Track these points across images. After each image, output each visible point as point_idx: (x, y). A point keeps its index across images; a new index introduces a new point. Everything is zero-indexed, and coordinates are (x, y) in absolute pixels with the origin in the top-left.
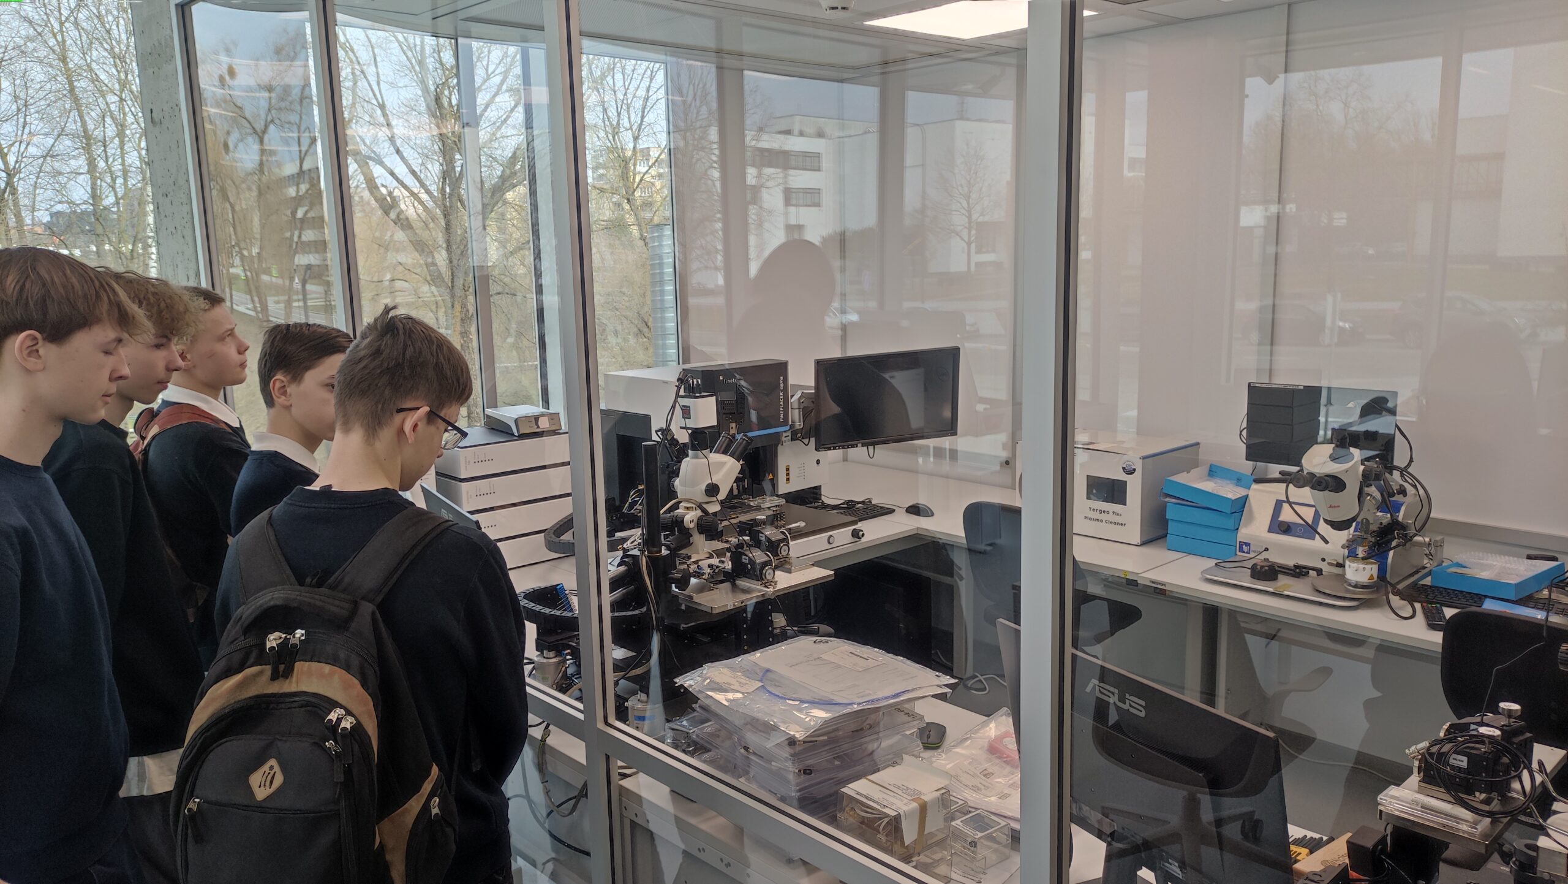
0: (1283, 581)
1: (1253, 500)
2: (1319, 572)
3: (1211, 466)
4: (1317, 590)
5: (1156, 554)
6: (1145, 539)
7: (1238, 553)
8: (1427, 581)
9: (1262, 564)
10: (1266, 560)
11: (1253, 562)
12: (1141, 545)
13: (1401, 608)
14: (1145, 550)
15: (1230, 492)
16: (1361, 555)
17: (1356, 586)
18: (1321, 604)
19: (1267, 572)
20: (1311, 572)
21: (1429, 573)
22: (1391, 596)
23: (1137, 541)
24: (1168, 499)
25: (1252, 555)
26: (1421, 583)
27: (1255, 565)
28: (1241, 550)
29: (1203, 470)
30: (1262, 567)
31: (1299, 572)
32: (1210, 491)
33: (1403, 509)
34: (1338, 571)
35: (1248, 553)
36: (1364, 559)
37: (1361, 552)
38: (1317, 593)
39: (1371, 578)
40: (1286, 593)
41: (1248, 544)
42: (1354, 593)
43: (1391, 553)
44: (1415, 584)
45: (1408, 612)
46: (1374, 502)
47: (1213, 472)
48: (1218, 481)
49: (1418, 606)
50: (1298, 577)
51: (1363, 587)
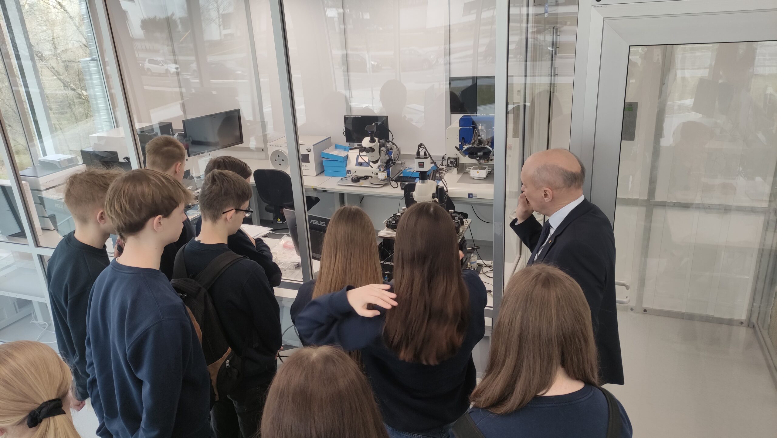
0: (361, 181)
1: (350, 156)
2: (371, 177)
3: (336, 145)
4: (371, 183)
5: (322, 178)
6: (317, 174)
7: (347, 174)
8: (402, 175)
9: (355, 177)
10: (356, 175)
11: (352, 177)
12: (316, 176)
13: (394, 185)
14: (318, 177)
15: (343, 154)
16: (382, 170)
17: (382, 180)
18: (373, 187)
19: (356, 180)
20: (369, 177)
21: (402, 173)
22: (391, 182)
23: (315, 175)
24: (323, 159)
25: (351, 174)
26: (400, 176)
27: (352, 178)
28: (348, 173)
29: (333, 147)
30: (355, 178)
31: (366, 178)
32: (336, 155)
33: (393, 153)
34: (376, 176)
35: (350, 174)
36: (383, 171)
37: (382, 169)
38: (372, 184)
39: (385, 177)
40: (362, 185)
41: (350, 171)
42: (381, 182)
43: (391, 168)
44: (398, 176)
45: (396, 186)
46: (384, 153)
47: (337, 147)
48: (339, 150)
49: (399, 183)
50: (366, 180)
51: (384, 180)
